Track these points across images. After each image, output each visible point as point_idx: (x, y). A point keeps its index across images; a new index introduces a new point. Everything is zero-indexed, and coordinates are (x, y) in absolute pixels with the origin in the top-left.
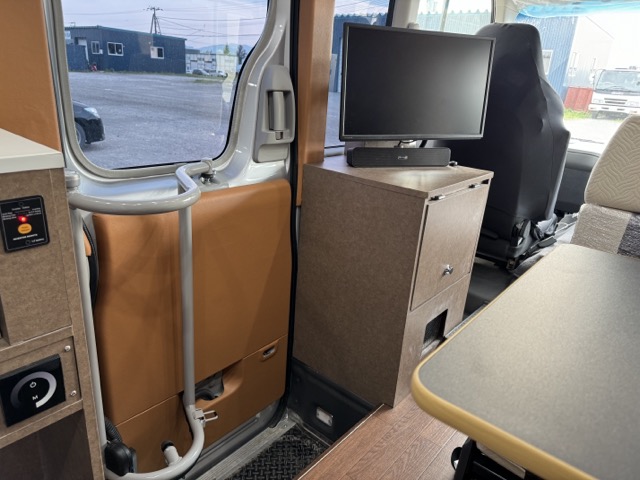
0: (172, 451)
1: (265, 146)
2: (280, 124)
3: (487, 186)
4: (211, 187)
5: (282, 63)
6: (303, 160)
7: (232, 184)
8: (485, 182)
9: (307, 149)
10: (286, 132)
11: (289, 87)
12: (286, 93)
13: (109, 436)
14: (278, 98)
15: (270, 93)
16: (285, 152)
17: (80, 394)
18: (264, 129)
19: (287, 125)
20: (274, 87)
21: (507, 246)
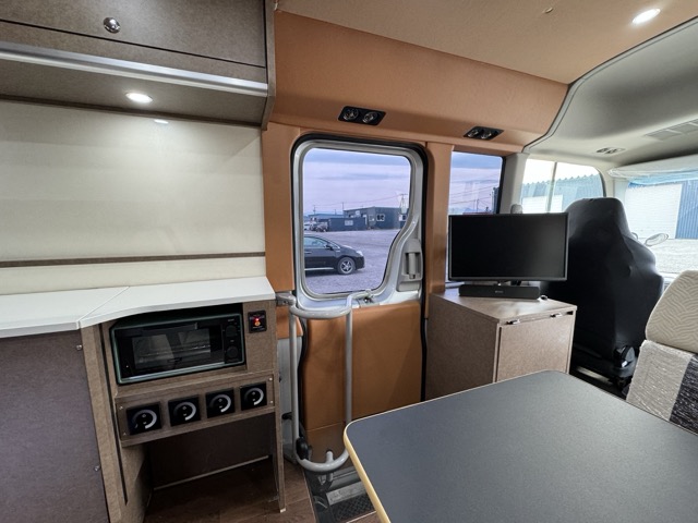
0: (330, 454)
1: (403, 283)
2: (412, 270)
3: (573, 317)
4: (370, 305)
5: (417, 238)
6: (430, 290)
7: (382, 304)
8: (571, 313)
9: (431, 285)
10: (417, 275)
11: (420, 251)
12: (417, 254)
13: (300, 435)
14: (412, 257)
15: (407, 254)
16: (418, 286)
17: (274, 404)
18: (403, 273)
19: (418, 270)
20: (409, 251)
21: (611, 366)
